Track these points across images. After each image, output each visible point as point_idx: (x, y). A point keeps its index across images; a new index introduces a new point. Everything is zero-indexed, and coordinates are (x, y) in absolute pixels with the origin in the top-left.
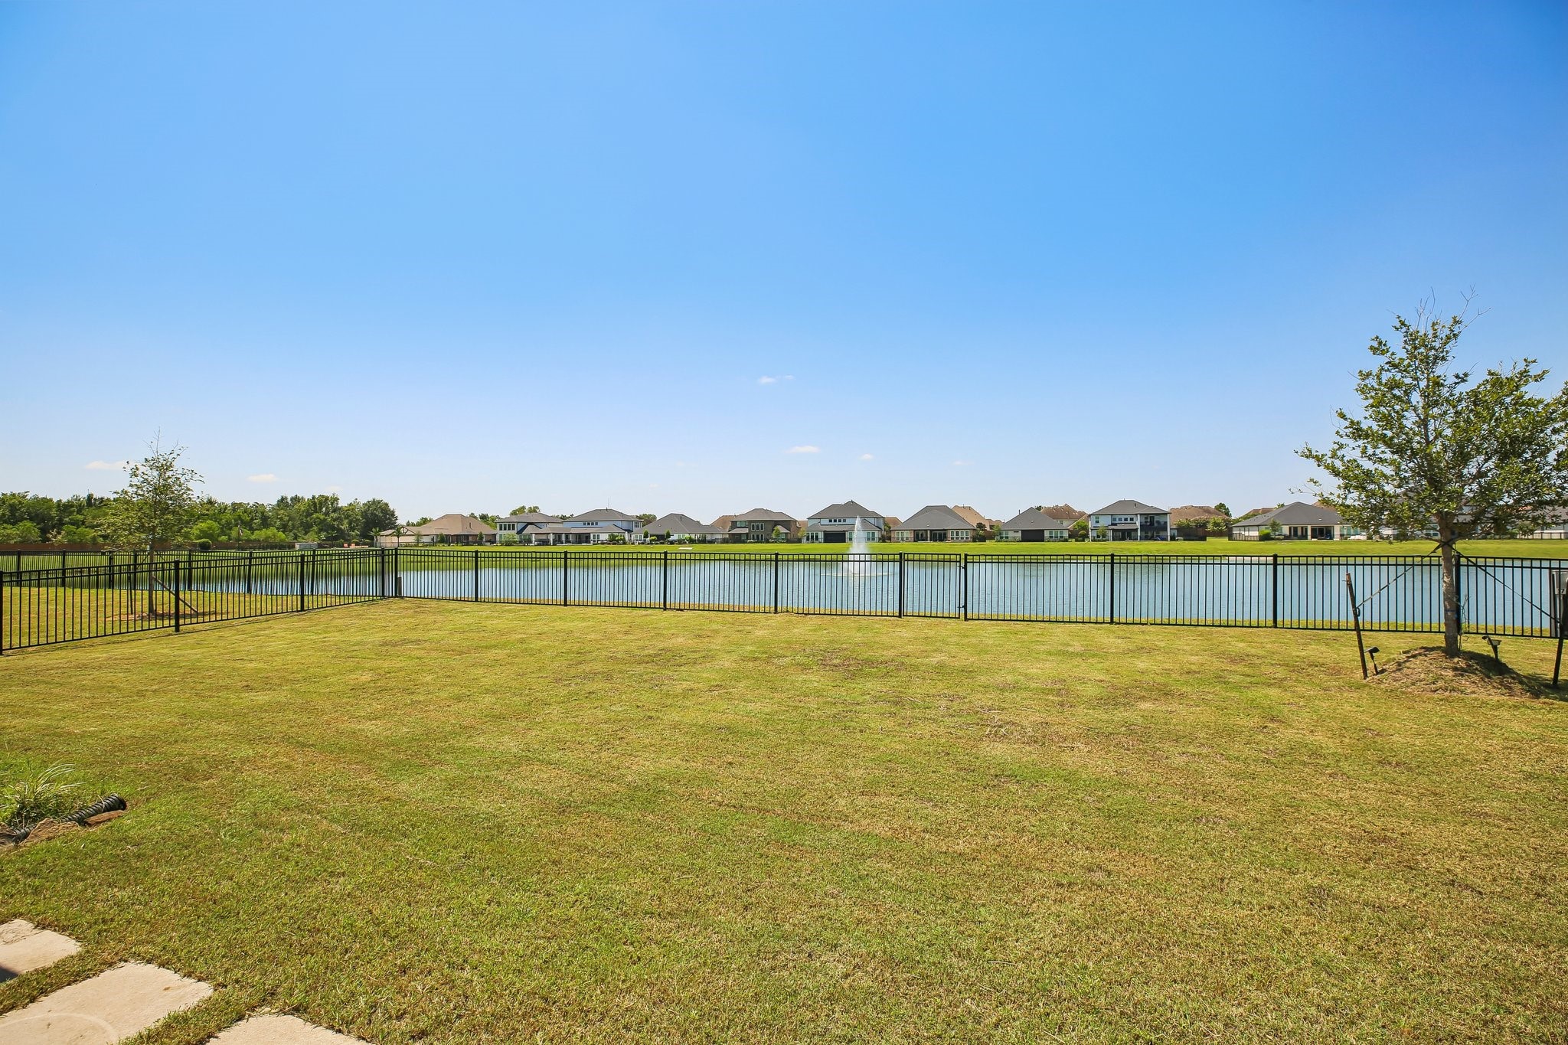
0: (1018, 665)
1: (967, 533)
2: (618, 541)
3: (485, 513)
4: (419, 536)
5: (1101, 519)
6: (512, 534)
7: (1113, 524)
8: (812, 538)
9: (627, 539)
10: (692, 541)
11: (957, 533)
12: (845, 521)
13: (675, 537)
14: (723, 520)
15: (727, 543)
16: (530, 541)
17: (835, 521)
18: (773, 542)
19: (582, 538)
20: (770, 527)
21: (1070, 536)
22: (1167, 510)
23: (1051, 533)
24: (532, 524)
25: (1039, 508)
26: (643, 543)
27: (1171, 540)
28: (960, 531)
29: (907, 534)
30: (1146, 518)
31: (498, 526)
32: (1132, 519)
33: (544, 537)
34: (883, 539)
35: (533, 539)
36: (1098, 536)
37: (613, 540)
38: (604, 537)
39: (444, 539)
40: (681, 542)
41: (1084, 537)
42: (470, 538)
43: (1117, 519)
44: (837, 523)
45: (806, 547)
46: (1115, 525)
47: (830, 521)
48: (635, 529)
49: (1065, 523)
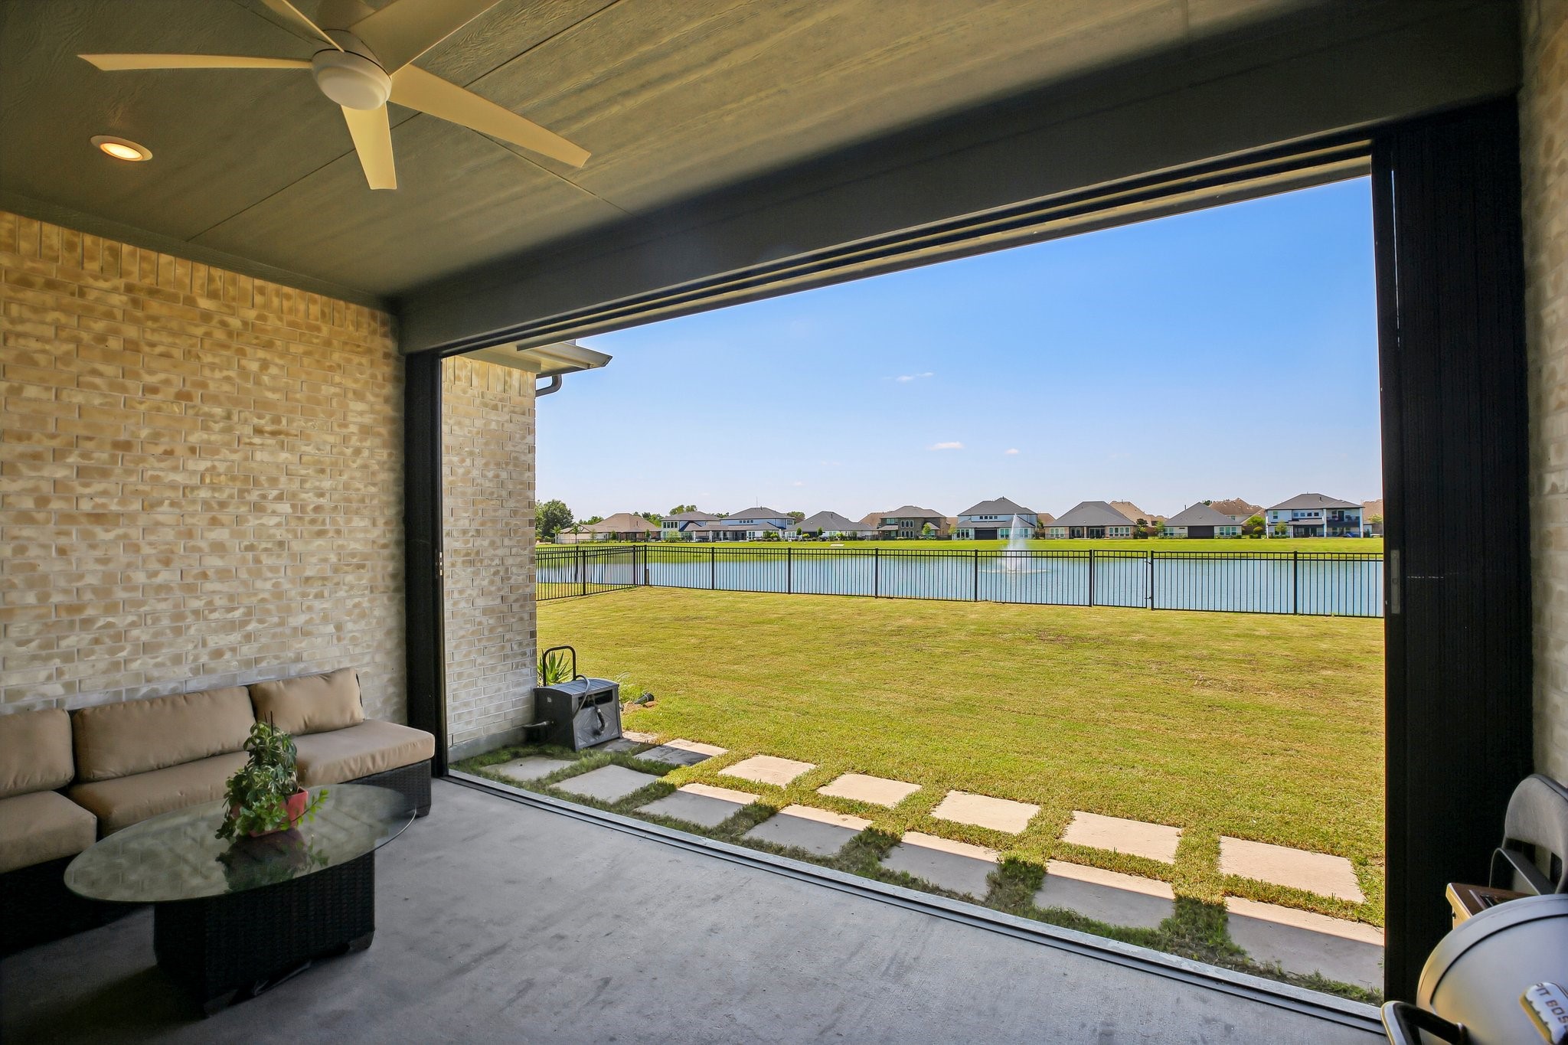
0: (1211, 643)
1: (1127, 530)
2: (773, 538)
3: (647, 512)
4: (594, 533)
5: (1280, 514)
6: (674, 532)
7: (1293, 520)
8: (963, 535)
9: (781, 536)
10: (843, 538)
11: (1117, 530)
12: (996, 518)
13: (826, 534)
14: (872, 517)
15: (877, 539)
16: (691, 538)
17: (986, 518)
18: (922, 539)
19: (739, 536)
20: (919, 524)
21: (1244, 533)
22: (1359, 503)
23: (1221, 529)
24: (692, 522)
25: (1207, 503)
26: (796, 540)
27: (1364, 537)
28: (1119, 528)
29: (1062, 531)
30: (1333, 513)
31: (662, 523)
32: (1317, 514)
33: (704, 534)
34: (1037, 536)
35: (694, 537)
36: (1277, 533)
37: (768, 537)
38: (759, 534)
39: (615, 536)
40: (832, 539)
41: (1260, 534)
42: (637, 535)
43: (1299, 515)
44: (988, 520)
45: (956, 543)
46: (1297, 520)
47: (981, 518)
48: (788, 526)
49: (1238, 519)
